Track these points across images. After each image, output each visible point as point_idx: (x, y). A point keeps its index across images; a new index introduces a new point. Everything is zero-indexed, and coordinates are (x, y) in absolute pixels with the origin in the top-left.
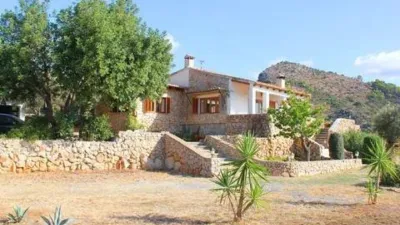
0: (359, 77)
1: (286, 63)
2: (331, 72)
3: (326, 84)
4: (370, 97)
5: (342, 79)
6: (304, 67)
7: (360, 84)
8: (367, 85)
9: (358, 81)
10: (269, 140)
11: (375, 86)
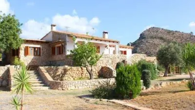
0: (191, 33)
1: (153, 28)
2: (176, 31)
3: (174, 37)
5: (183, 34)
6: (163, 29)
7: (192, 36)
10: (82, 68)
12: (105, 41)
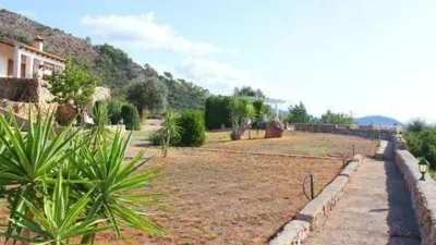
0: (88, 39)
2: (56, 30)
3: (52, 43)
4: (97, 62)
5: (70, 38)
6: (26, 19)
7: (89, 46)
8: (95, 48)
9: (86, 43)
10: (37, 106)
11: (104, 50)
12: (38, 53)
